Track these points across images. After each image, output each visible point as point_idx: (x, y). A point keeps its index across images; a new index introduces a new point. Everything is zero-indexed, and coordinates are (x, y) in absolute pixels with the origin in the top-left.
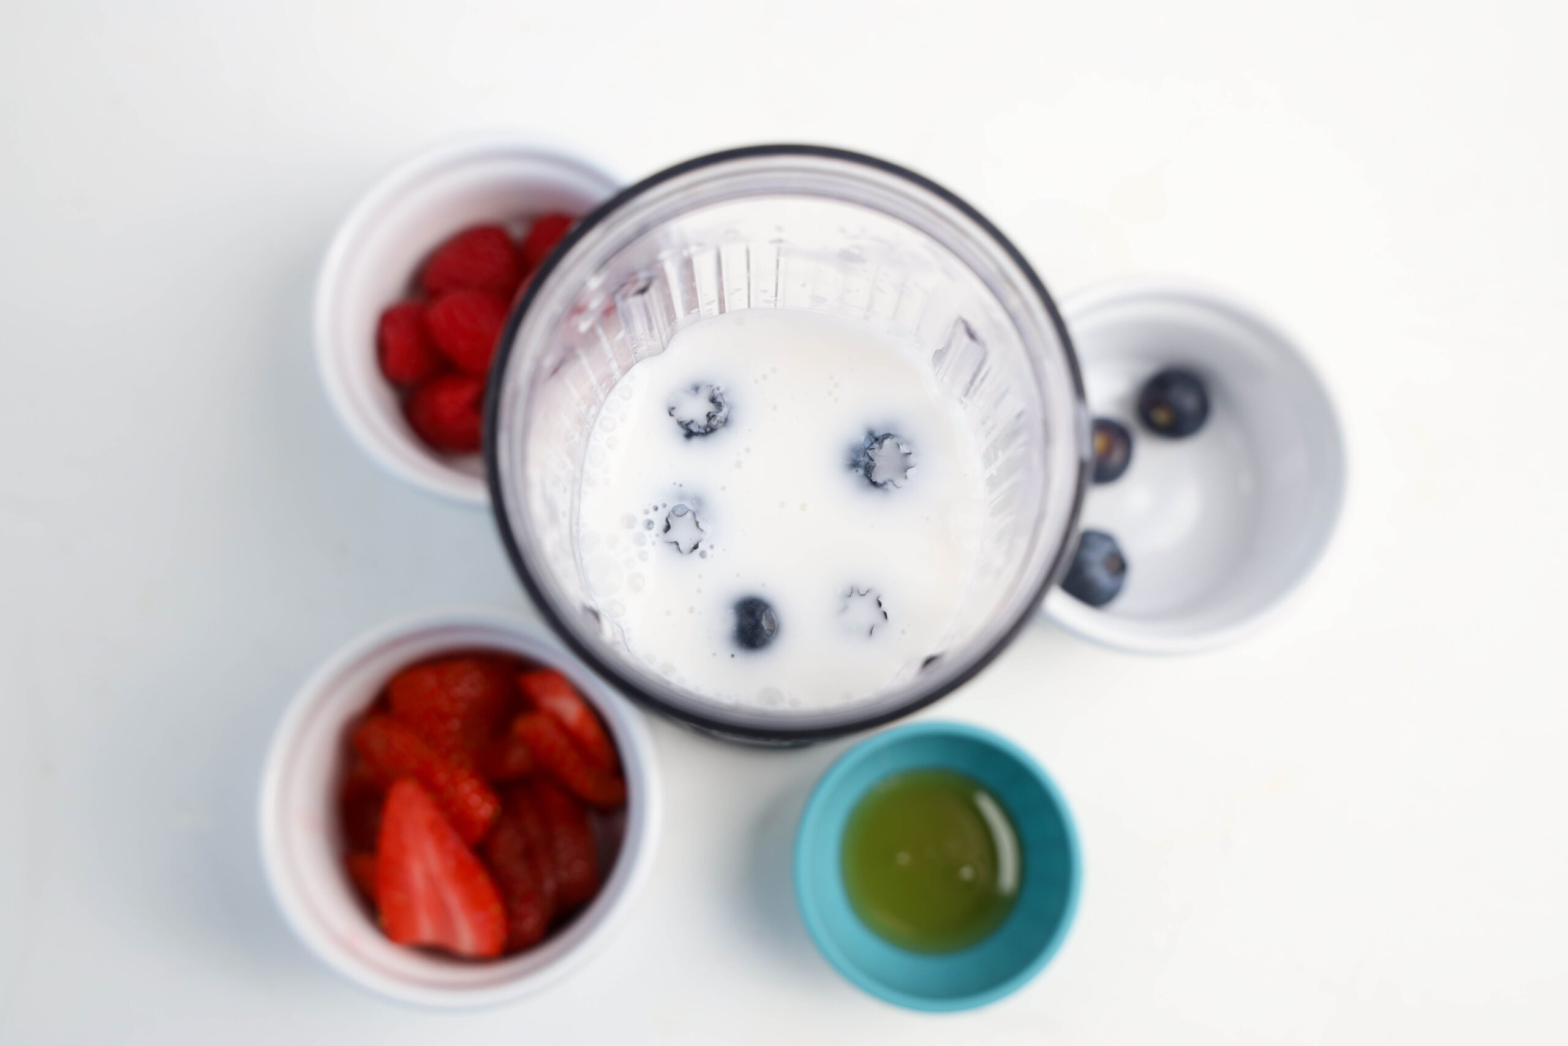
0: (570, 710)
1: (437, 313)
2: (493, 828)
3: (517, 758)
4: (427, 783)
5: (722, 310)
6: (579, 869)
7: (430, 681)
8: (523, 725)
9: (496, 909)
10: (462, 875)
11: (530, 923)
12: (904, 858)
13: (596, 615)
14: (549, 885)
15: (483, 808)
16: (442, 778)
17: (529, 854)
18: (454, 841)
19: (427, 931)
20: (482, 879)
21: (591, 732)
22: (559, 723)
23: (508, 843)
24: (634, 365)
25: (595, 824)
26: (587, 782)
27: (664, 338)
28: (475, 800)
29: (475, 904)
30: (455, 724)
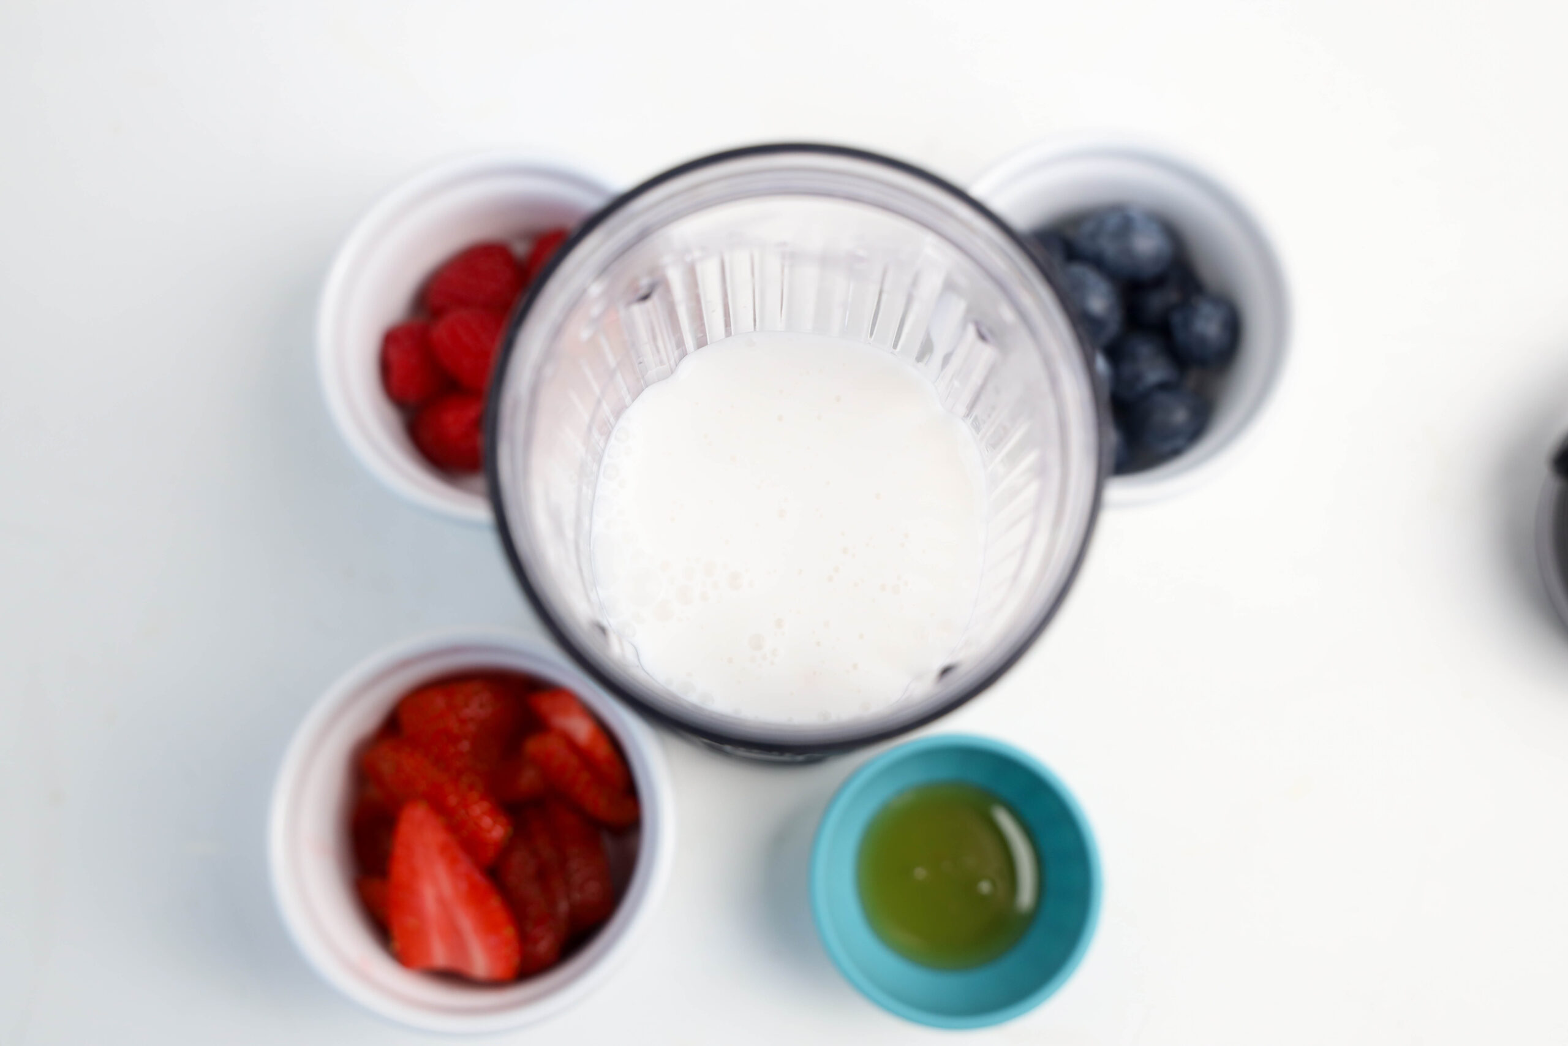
0: (581, 729)
1: (440, 331)
2: (505, 850)
3: (529, 778)
4: (438, 806)
5: (728, 333)
6: (593, 889)
7: (439, 702)
8: (533, 746)
9: (509, 932)
10: (474, 898)
11: (544, 946)
12: (920, 873)
13: (603, 630)
14: (563, 907)
15: (495, 831)
16: (453, 800)
17: (543, 876)
18: (465, 865)
19: (440, 956)
20: (495, 902)
21: (603, 750)
22: (570, 743)
23: (521, 864)
24: (643, 390)
25: (608, 843)
26: (600, 803)
27: (672, 362)
28: (487, 822)
29: (488, 927)
30: (465, 746)
